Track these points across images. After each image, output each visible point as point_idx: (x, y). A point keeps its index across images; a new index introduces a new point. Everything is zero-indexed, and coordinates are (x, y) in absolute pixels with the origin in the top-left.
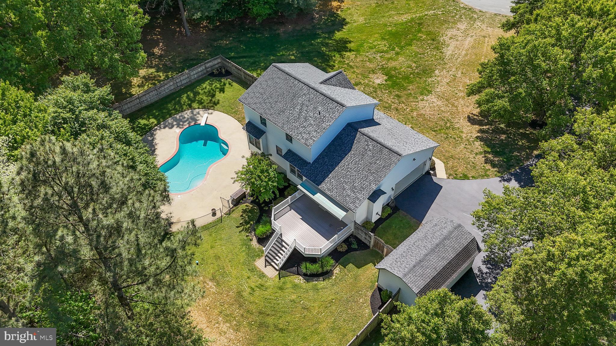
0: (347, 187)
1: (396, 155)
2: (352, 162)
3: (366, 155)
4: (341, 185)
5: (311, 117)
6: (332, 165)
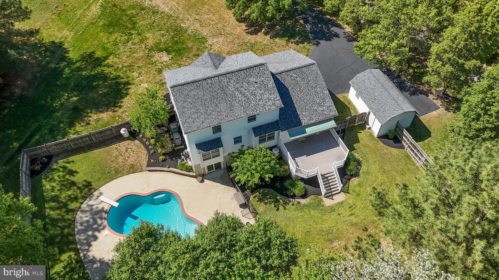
0: (316, 108)
1: (312, 66)
2: (298, 93)
3: (299, 82)
4: (311, 110)
5: (255, 90)
6: (291, 107)
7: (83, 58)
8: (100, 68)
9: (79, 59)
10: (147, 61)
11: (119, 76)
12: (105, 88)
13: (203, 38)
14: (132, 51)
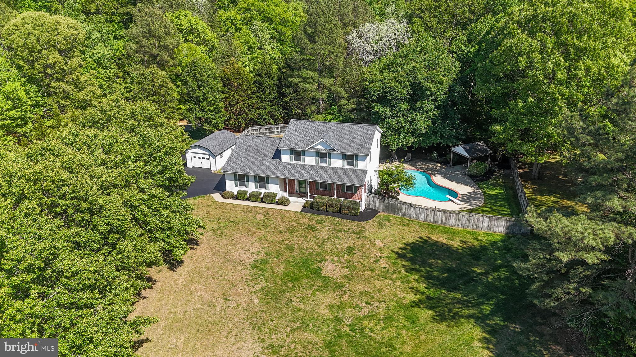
8: (430, 294)
9: (462, 320)
10: (355, 274)
11: (407, 272)
12: (431, 263)
13: (253, 268)
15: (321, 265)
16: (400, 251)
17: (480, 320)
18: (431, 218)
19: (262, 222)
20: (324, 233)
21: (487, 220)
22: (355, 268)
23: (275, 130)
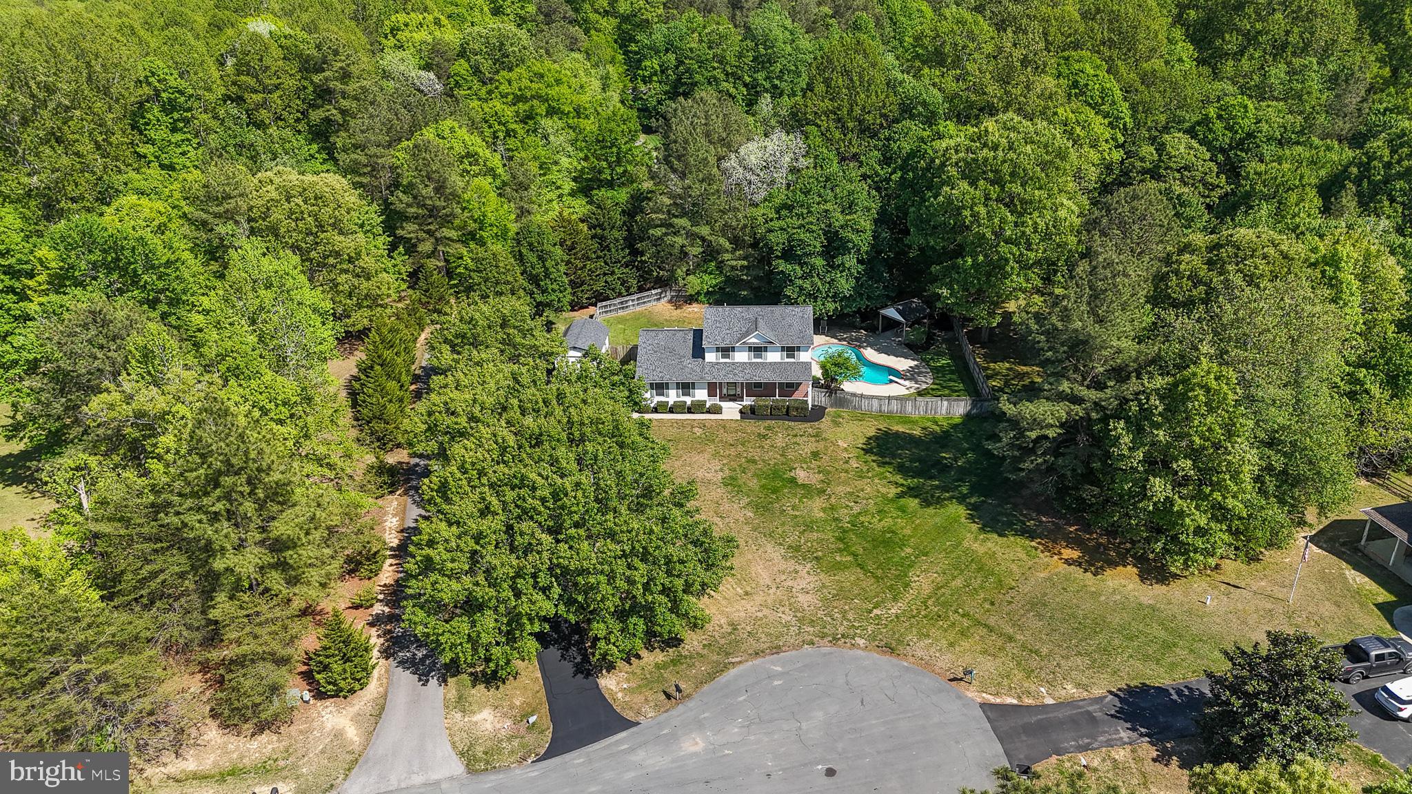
7: (939, 502)
8: (909, 484)
9: (946, 502)
10: (831, 477)
11: (879, 466)
12: (900, 455)
13: (726, 485)
14: (854, 497)
15: (792, 474)
16: (864, 446)
17: (962, 499)
18: (885, 408)
19: (703, 436)
20: (780, 440)
21: (945, 403)
22: (829, 473)
23: (631, 303)
